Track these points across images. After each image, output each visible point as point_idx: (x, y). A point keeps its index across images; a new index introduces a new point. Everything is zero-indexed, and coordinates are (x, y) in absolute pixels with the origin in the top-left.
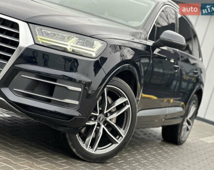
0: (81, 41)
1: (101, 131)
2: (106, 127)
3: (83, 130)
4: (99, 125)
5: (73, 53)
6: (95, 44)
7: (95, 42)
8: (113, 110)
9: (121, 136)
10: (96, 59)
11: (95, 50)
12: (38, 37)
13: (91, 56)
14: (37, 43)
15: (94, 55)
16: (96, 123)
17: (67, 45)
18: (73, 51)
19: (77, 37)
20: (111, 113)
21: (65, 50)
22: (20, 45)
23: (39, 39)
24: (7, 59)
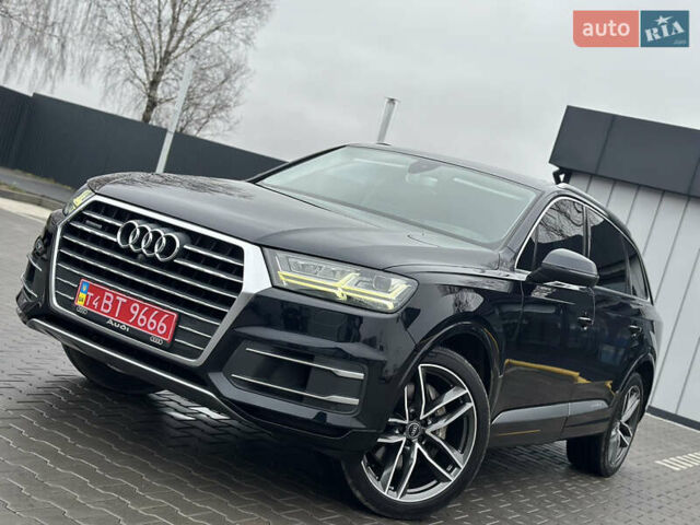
0: (365, 279)
1: (414, 456)
2: (425, 447)
3: (379, 454)
4: (410, 443)
5: (350, 302)
6: (392, 283)
7: (393, 280)
8: (440, 413)
9: (456, 465)
10: (395, 315)
11: (393, 296)
12: (281, 273)
13: (384, 309)
14: (276, 284)
15: (391, 306)
16: (404, 439)
17: (336, 288)
18: (349, 297)
19: (357, 272)
20: (435, 418)
21: (331, 298)
22: (243, 290)
23: (283, 278)
24: (220, 316)
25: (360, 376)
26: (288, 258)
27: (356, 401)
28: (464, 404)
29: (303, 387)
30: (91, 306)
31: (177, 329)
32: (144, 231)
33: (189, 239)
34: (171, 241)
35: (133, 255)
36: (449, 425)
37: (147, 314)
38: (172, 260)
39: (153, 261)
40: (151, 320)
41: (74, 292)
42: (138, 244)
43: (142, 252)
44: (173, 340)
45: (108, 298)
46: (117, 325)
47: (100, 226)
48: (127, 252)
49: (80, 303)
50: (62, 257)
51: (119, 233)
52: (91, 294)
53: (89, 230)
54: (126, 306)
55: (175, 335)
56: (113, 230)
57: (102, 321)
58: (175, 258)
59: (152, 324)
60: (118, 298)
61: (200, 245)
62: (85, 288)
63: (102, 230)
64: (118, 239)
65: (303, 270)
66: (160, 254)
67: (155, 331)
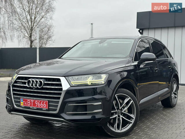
0: (94, 77)
1: (121, 119)
2: (123, 116)
3: (112, 121)
4: (119, 116)
5: (92, 85)
6: (102, 76)
7: (102, 75)
9: (133, 118)
10: (105, 84)
11: (103, 79)
12: (72, 82)
13: (102, 84)
14: (71, 85)
15: (103, 82)
16: (117, 116)
17: (87, 82)
18: (91, 83)
19: (92, 76)
20: (124, 107)
21: (87, 85)
22: (63, 90)
24: (59, 98)
25: (100, 103)
26: (73, 77)
27: (101, 110)
28: (130, 101)
29: (86, 111)
30: (25, 105)
31: (49, 105)
32: (33, 81)
33: (45, 80)
34: (41, 82)
35: (32, 88)
36: (128, 108)
37: (40, 103)
38: (42, 87)
39: (38, 89)
40: (41, 104)
41: (19, 102)
42: (32, 85)
43: (34, 87)
44: (48, 108)
45: (29, 102)
46: (33, 108)
47: (21, 83)
48: (30, 88)
49: (22, 105)
50: (14, 94)
51: (27, 84)
52: (24, 102)
53: (19, 85)
54: (34, 102)
55: (49, 107)
56: (25, 83)
57: (29, 108)
58: (43, 86)
59: (42, 105)
60: (31, 101)
61: (49, 81)
62: (22, 101)
63: (22, 84)
64: (27, 85)
65: (78, 79)
66: (39, 86)
67: (43, 107)
